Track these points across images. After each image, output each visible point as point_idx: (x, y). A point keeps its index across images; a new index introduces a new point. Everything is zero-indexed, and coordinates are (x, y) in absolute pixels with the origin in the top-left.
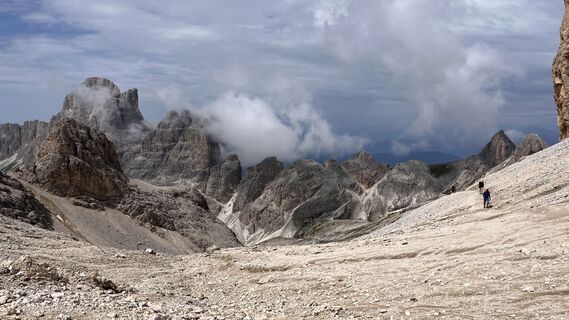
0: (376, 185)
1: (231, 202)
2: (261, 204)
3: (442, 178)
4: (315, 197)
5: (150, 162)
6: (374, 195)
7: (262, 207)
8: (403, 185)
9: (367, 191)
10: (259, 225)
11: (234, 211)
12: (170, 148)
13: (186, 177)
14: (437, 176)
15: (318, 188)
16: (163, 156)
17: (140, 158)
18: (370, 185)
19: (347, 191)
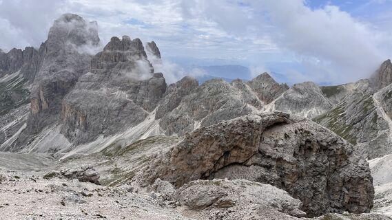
0: (274, 102)
1: (155, 111)
2: (177, 113)
3: (332, 98)
4: (220, 110)
5: (96, 77)
6: (271, 110)
7: (178, 116)
8: (297, 103)
9: (266, 106)
10: (174, 130)
11: (156, 118)
12: (112, 66)
13: (123, 90)
14: (328, 96)
15: (224, 103)
16: (106, 72)
17: (89, 74)
18: (268, 101)
19: (248, 105)
